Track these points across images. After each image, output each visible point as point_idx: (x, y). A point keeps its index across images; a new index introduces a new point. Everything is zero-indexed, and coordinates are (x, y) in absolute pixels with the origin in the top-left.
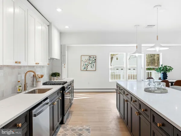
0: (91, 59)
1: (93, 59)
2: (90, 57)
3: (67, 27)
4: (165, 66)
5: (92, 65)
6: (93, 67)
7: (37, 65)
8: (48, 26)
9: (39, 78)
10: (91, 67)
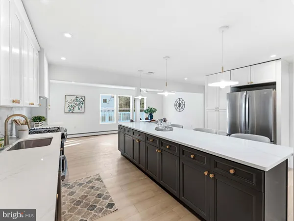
0: (78, 99)
1: (81, 100)
2: (77, 97)
3: (63, 59)
4: (151, 108)
5: (80, 107)
6: (81, 109)
7: (31, 106)
8: (38, 52)
9: (22, 124)
10: (79, 109)
